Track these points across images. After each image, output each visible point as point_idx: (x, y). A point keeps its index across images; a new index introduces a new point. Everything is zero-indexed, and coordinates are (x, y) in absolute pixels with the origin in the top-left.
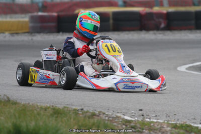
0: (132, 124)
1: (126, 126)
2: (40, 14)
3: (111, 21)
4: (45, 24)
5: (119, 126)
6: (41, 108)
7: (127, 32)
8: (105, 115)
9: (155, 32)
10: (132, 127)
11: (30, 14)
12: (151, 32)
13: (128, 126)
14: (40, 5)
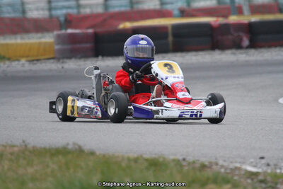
0: (261, 177)
1: (252, 180)
2: (70, 31)
3: (170, 38)
4: (78, 46)
5: (242, 180)
6: (129, 159)
7: (194, 53)
8: (219, 167)
9: (234, 51)
10: (262, 181)
11: (56, 33)
12: (229, 52)
13: (255, 180)
14: (62, 19)
